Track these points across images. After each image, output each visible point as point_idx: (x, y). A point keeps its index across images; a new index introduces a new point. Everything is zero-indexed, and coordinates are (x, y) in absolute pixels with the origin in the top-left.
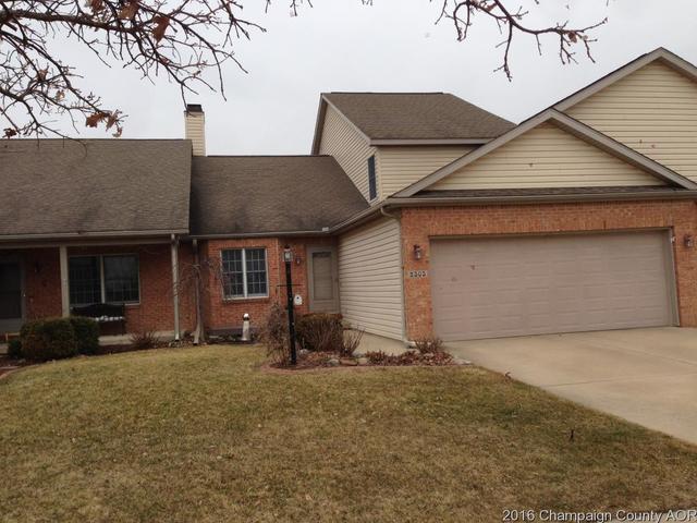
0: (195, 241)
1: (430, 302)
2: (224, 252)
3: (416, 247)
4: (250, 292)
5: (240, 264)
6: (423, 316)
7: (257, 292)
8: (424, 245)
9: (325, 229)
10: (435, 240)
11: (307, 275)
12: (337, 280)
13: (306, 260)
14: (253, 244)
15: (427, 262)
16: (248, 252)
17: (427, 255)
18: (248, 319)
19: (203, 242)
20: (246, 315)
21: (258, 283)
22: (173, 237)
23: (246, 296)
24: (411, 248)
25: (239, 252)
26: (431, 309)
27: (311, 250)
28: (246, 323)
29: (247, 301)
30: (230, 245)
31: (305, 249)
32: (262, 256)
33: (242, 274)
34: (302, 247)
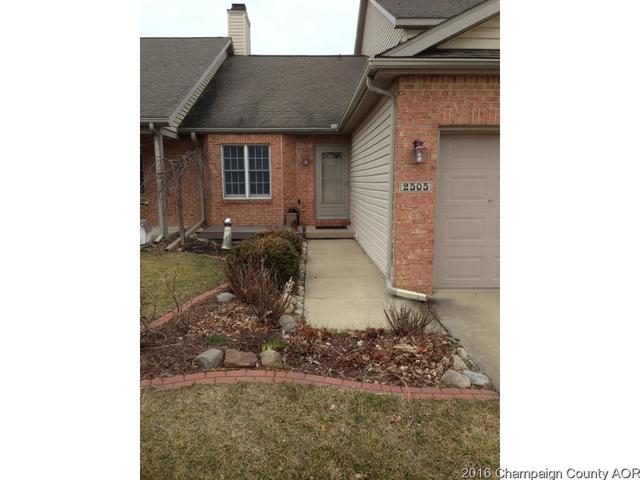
0: (193, 135)
1: (431, 231)
2: (226, 148)
3: (416, 144)
4: (252, 191)
5: (242, 162)
6: (419, 251)
7: (260, 192)
8: (431, 140)
9: (334, 126)
10: (449, 133)
11: (315, 176)
12: (348, 183)
13: (314, 161)
14: (255, 140)
15: (434, 168)
16: (251, 149)
17: (434, 156)
18: (229, 225)
19: (202, 137)
20: (228, 220)
21: (261, 183)
22: (151, 126)
23: (247, 196)
24: (407, 145)
25: (241, 149)
26: (433, 242)
27: (320, 150)
28: (227, 229)
29: (249, 202)
30: (231, 140)
31: (314, 149)
32: (266, 154)
33: (243, 173)
34: (311, 146)
